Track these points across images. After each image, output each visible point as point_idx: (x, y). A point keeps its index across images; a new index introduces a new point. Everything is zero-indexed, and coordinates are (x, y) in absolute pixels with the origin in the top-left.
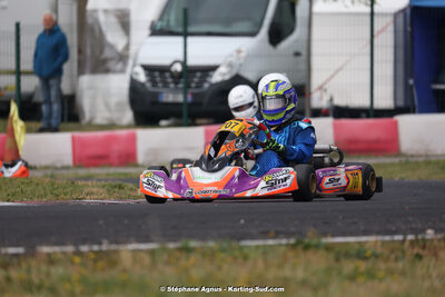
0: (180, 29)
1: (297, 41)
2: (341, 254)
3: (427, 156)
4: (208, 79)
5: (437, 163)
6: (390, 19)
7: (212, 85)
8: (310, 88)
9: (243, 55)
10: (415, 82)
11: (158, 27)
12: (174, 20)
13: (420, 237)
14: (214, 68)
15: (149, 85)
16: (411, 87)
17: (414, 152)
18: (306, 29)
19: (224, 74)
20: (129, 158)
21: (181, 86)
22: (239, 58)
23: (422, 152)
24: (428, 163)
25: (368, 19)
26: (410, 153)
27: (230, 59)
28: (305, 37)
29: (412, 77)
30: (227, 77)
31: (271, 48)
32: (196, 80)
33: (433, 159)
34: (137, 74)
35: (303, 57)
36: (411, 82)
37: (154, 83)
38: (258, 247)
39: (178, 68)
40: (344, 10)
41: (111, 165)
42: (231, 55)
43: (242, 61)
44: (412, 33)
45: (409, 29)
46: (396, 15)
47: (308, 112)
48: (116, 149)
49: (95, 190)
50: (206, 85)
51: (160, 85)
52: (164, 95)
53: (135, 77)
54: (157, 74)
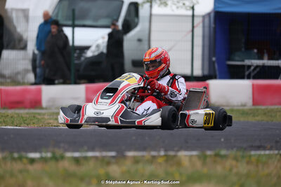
3: (227, 106)
4: (84, 55)
5: (238, 111)
6: (201, 19)
7: (87, 58)
9: (106, 40)
10: (217, 59)
16: (214, 62)
19: (94, 52)
20: (36, 103)
22: (103, 42)
23: (225, 104)
24: (232, 110)
26: (217, 104)
27: (98, 42)
28: (147, 32)
29: (214, 56)
30: (96, 53)
32: (76, 55)
33: (235, 108)
35: (146, 43)
36: (214, 59)
40: (171, 13)
41: (25, 108)
42: (97, 40)
44: (215, 28)
45: (213, 25)
46: (204, 17)
48: (29, 97)
50: (83, 59)
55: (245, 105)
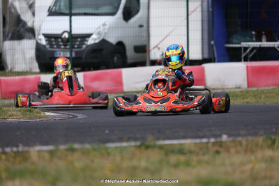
0: (67, 12)
1: (141, 18)
2: (169, 151)
3: (223, 89)
4: (86, 42)
6: (199, 4)
7: (88, 46)
8: (149, 48)
9: (106, 27)
10: (215, 42)
11: (53, 10)
12: (63, 5)
13: (219, 140)
14: (89, 36)
15: (48, 46)
16: (212, 46)
17: (215, 87)
18: (146, 10)
19: (95, 40)
21: (68, 47)
22: (104, 29)
23: (220, 87)
25: (186, 3)
26: (212, 87)
27: (99, 30)
28: (146, 16)
29: (213, 40)
30: (97, 41)
31: (124, 22)
32: (78, 43)
33: (227, 91)
34: (40, 40)
35: (145, 28)
36: (212, 43)
37: (51, 46)
38: (116, 148)
39: (66, 35)
42: (99, 28)
43: (106, 31)
44: (212, 12)
45: (211, 10)
46: (202, 1)
47: (148, 62)
48: (28, 87)
49: (14, 113)
50: (84, 46)
51: (55, 46)
52: (58, 53)
53: (39, 41)
54: (53, 39)
55: (239, 88)
